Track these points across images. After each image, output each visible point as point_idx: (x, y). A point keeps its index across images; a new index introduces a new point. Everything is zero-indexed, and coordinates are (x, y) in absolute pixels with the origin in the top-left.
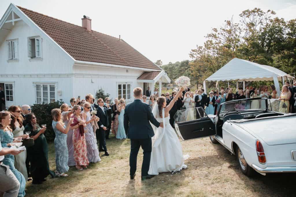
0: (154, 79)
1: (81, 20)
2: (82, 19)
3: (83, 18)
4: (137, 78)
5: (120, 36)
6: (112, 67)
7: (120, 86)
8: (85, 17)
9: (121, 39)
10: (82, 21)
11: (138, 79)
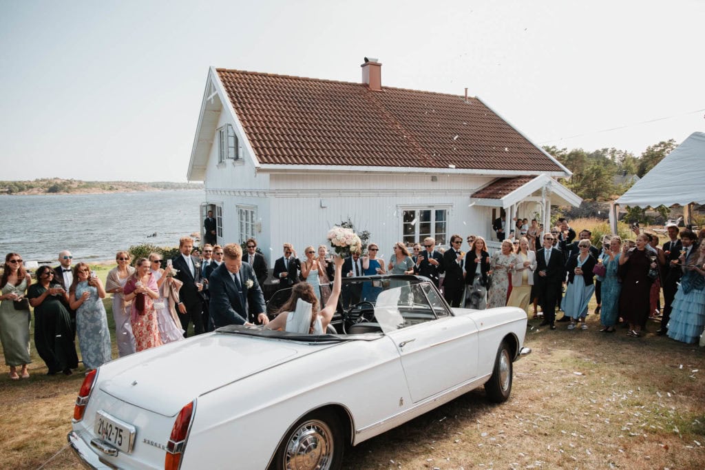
0: (503, 198)
1: (361, 68)
2: (362, 66)
3: (364, 62)
4: (470, 194)
5: (466, 89)
6: (366, 172)
7: (409, 216)
8: (366, 60)
9: (468, 96)
10: (363, 70)
11: (472, 196)
